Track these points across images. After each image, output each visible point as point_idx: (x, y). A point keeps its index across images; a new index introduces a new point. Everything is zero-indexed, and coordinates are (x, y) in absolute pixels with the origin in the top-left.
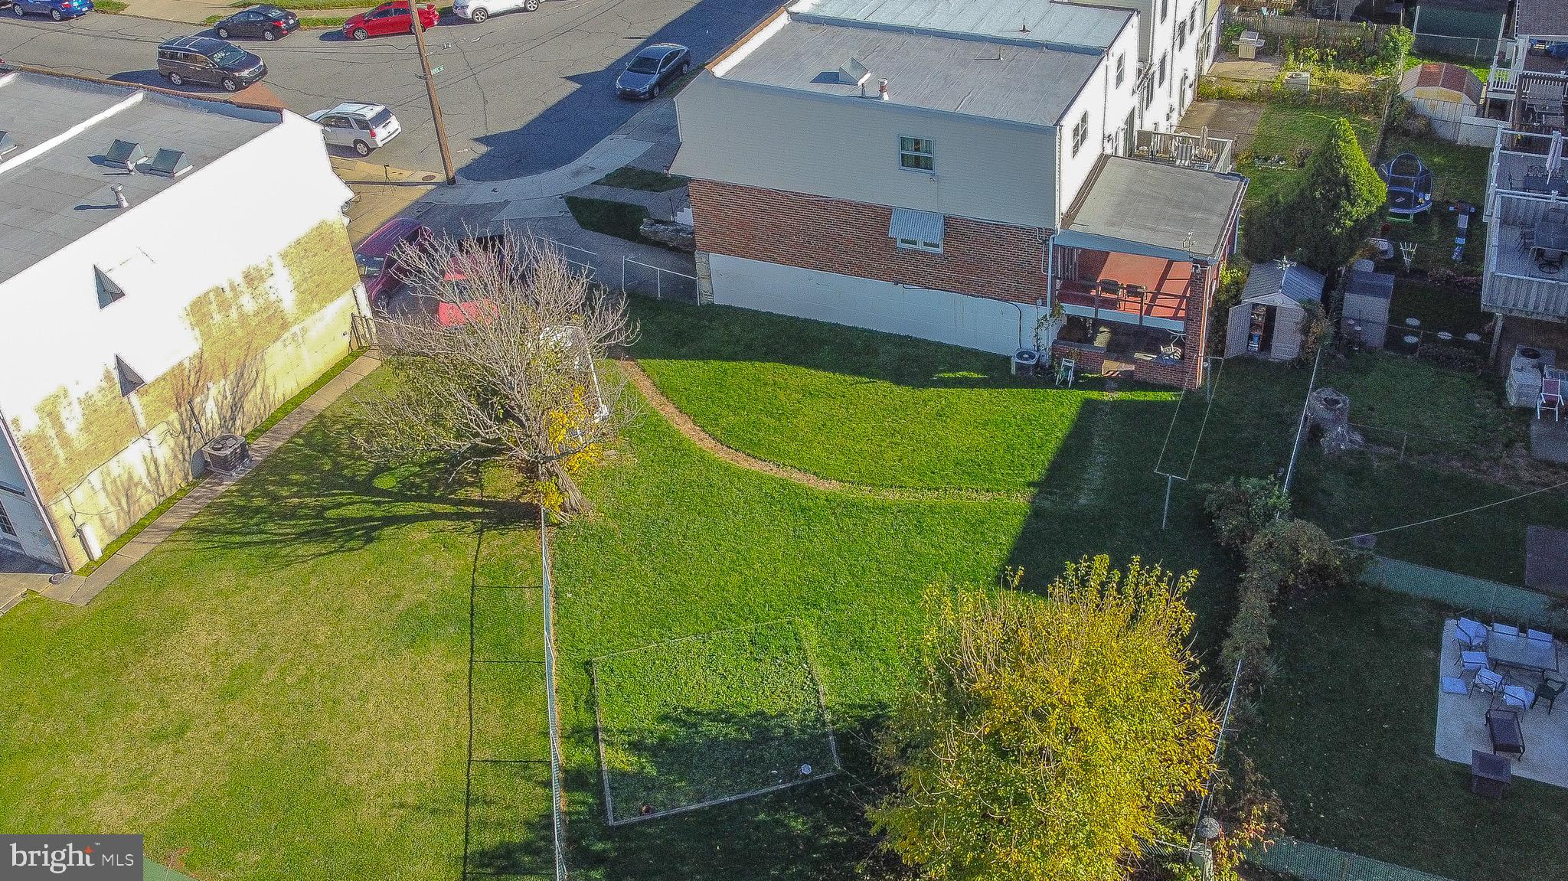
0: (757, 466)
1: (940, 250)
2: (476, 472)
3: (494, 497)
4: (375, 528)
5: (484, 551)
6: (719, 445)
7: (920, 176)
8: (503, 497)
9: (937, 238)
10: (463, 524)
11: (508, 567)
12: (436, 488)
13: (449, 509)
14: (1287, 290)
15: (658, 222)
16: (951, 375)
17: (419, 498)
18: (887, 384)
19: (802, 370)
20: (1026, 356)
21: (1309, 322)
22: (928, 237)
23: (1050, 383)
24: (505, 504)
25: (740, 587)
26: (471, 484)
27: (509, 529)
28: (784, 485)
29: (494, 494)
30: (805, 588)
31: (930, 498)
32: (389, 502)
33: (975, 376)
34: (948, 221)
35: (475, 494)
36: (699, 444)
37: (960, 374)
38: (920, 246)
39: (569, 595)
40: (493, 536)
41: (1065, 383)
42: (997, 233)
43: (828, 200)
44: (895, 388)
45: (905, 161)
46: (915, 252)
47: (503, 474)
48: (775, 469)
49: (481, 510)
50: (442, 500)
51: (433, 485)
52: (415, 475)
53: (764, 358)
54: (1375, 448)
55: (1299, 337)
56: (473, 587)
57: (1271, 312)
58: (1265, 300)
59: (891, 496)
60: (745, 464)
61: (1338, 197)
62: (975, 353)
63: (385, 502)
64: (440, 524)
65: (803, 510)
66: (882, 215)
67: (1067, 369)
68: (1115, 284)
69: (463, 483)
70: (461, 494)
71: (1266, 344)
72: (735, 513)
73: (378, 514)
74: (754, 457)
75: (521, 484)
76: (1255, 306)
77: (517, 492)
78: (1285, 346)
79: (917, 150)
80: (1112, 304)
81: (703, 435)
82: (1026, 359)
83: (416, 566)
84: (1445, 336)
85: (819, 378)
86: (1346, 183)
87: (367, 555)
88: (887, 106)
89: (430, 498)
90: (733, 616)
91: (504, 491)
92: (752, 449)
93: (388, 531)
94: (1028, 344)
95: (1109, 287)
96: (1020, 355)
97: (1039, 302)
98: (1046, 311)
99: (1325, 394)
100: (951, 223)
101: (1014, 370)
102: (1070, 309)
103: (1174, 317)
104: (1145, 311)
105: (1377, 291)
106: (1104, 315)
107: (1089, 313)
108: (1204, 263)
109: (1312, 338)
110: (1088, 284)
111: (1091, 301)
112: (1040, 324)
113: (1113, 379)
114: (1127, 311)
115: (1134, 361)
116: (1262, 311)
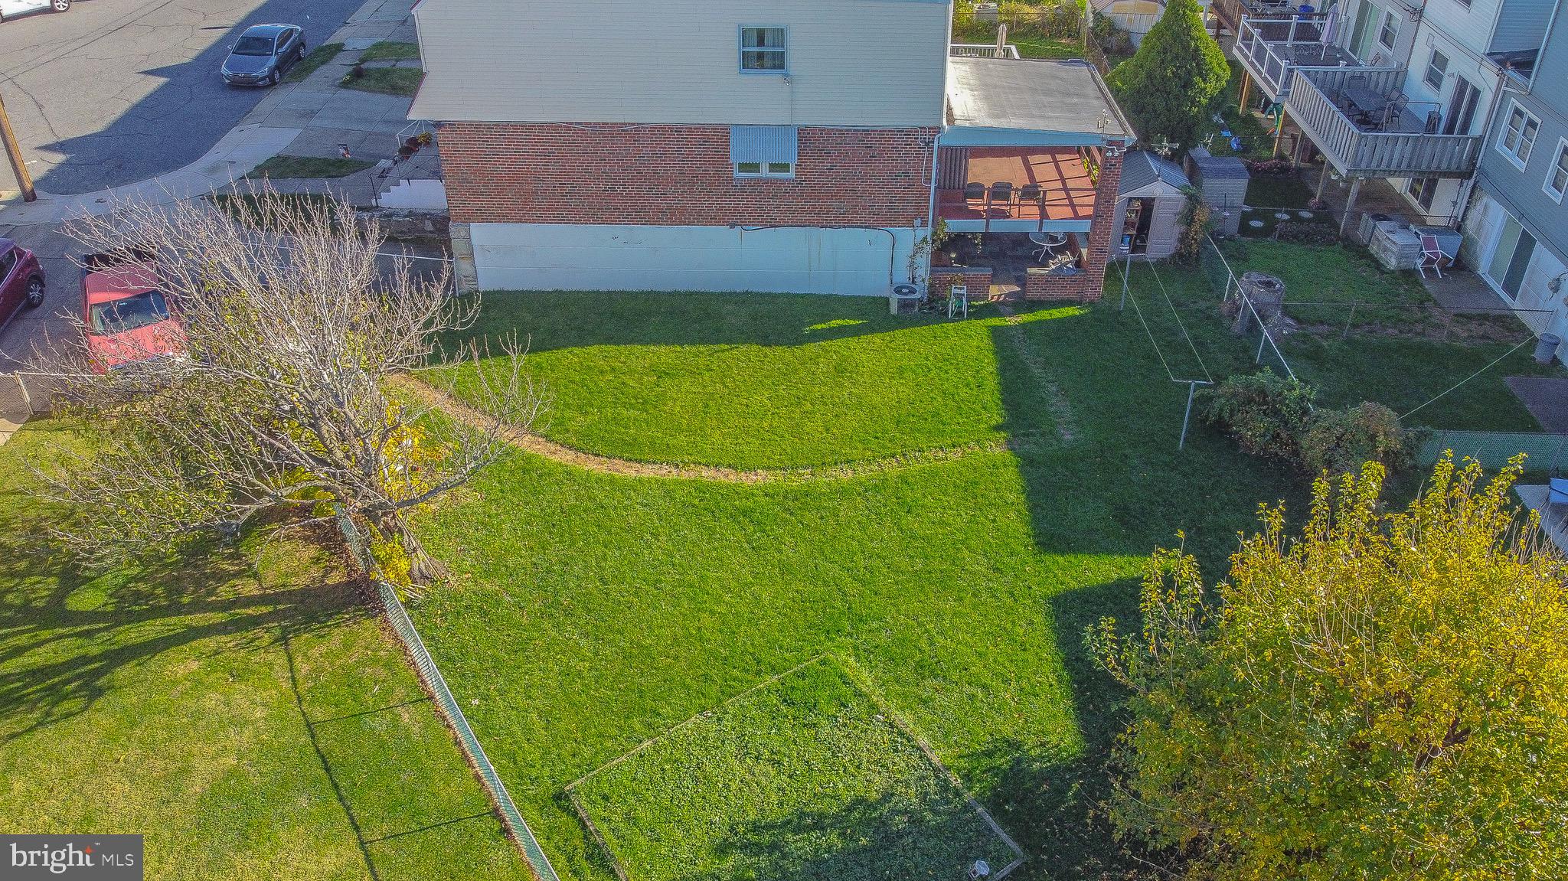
0: (648, 472)
1: (791, 174)
2: (236, 557)
3: (284, 586)
4: (98, 673)
5: (303, 667)
6: (583, 456)
7: (765, 79)
8: (301, 582)
9: (792, 160)
10: (250, 635)
11: (352, 682)
12: (181, 592)
13: (219, 617)
14: (1168, 180)
16: (824, 326)
17: (155, 612)
18: (755, 348)
19: (638, 348)
20: (904, 290)
21: (1192, 211)
22: (772, 158)
23: (942, 316)
24: (305, 593)
25: (721, 631)
26: (238, 575)
27: (328, 626)
28: (701, 488)
29: (280, 582)
30: (810, 613)
32: (106, 629)
33: (852, 322)
34: (805, 134)
35: (250, 588)
36: (555, 459)
37: (834, 323)
38: (764, 172)
39: (477, 702)
40: (307, 642)
41: (959, 314)
42: (870, 141)
44: (766, 350)
45: (748, 61)
46: (756, 181)
47: (281, 552)
48: (674, 471)
49: (270, 608)
50: (197, 607)
51: (174, 588)
52: (136, 579)
53: (582, 341)
54: (1312, 329)
55: (1178, 230)
56: (308, 725)
57: (1147, 205)
58: (1143, 192)
60: (630, 472)
61: (1190, 73)
62: (839, 297)
63: (99, 630)
64: (210, 643)
65: (745, 514)
67: (959, 297)
68: (1009, 186)
69: (221, 577)
70: (225, 592)
73: (95, 651)
74: (640, 461)
75: (317, 560)
76: (1130, 199)
77: (316, 572)
78: (1163, 241)
79: (761, 42)
80: (999, 212)
81: (552, 447)
82: (905, 294)
83: (199, 715)
84: (1284, 215)
85: (665, 354)
87: (102, 717)
89: (176, 609)
90: (736, 673)
91: (296, 575)
92: (630, 451)
93: (123, 673)
94: (902, 277)
95: (1001, 191)
96: (898, 290)
97: (917, 222)
98: (928, 231)
99: (1255, 277)
100: (806, 136)
101: (894, 309)
102: (954, 225)
103: (1077, 217)
104: (1044, 215)
105: (1234, 174)
106: (997, 226)
107: (976, 226)
108: (1120, 144)
109: (1196, 227)
110: (977, 191)
111: (977, 215)
112: (918, 249)
113: (1003, 303)
114: (1023, 217)
115: (1021, 281)
116: (1137, 205)
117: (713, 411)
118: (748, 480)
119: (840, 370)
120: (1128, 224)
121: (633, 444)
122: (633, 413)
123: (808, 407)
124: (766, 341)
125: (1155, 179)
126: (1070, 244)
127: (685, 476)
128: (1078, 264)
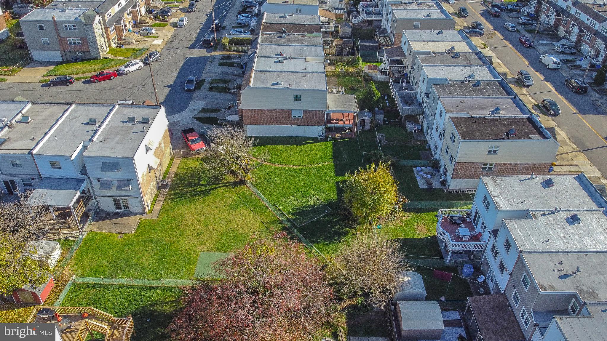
0: (280, 166)
1: (302, 117)
3: (230, 181)
4: (208, 191)
5: (237, 191)
6: (270, 164)
7: (298, 103)
8: (232, 181)
9: (302, 115)
10: (228, 187)
11: (244, 193)
13: (222, 185)
14: (368, 116)
15: (222, 120)
16: (307, 142)
18: (295, 146)
19: (277, 146)
21: (372, 122)
22: (299, 115)
23: (327, 141)
24: (234, 182)
26: (223, 180)
27: (238, 186)
28: (288, 168)
31: (318, 165)
32: (207, 186)
33: (311, 141)
34: (304, 111)
38: (297, 117)
40: (236, 188)
41: (330, 140)
42: (315, 112)
43: (277, 110)
44: (297, 146)
45: (295, 100)
46: (296, 118)
47: (229, 177)
48: (284, 166)
49: (230, 184)
52: (209, 180)
54: (390, 143)
55: (370, 125)
56: (240, 198)
57: (364, 121)
58: (363, 118)
59: (310, 166)
61: (373, 97)
62: (310, 137)
64: (223, 188)
66: (290, 112)
67: (330, 137)
68: (338, 119)
71: (363, 127)
72: (283, 175)
74: (279, 164)
78: (367, 127)
79: (297, 97)
80: (337, 123)
83: (225, 196)
84: (393, 121)
85: (281, 147)
86: (374, 93)
88: (291, 89)
94: (321, 134)
95: (337, 120)
96: (320, 136)
97: (323, 125)
98: (325, 126)
99: (380, 134)
100: (305, 112)
101: (319, 139)
102: (329, 125)
103: (350, 124)
104: (344, 124)
105: (381, 114)
106: (336, 126)
107: (333, 125)
108: (356, 113)
109: (373, 125)
110: (333, 120)
111: (333, 123)
112: (323, 129)
113: (338, 138)
114: (340, 124)
115: (341, 134)
116: (362, 121)
117: (289, 157)
118: (296, 167)
119: (310, 150)
120: (361, 124)
121: (278, 162)
122: (277, 157)
123: (305, 156)
124: (297, 144)
125: (364, 116)
126: (350, 128)
127: (286, 167)
128: (351, 131)
